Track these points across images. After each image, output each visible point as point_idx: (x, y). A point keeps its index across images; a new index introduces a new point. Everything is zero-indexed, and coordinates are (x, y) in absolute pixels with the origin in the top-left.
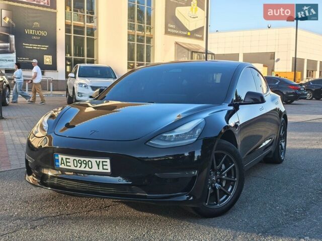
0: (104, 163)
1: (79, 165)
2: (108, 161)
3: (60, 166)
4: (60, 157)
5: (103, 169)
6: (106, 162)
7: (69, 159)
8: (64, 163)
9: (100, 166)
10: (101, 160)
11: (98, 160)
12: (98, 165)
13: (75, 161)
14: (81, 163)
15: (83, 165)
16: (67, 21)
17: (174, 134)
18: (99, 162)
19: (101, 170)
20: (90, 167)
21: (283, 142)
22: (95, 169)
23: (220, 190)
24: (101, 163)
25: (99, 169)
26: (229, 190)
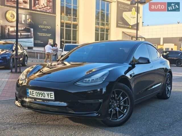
0: (51, 94)
1: (39, 95)
2: (53, 93)
3: (30, 96)
4: (29, 91)
5: (51, 97)
6: (52, 94)
7: (34, 92)
8: (31, 94)
9: (49, 96)
10: (50, 93)
11: (48, 93)
12: (48, 95)
13: (37, 93)
14: (39, 94)
15: (41, 95)
16: (62, 20)
17: (91, 79)
18: (49, 93)
19: (49, 98)
20: (44, 96)
21: (169, 87)
22: (46, 97)
23: (119, 111)
24: (49, 94)
25: (48, 97)
26: (125, 112)
